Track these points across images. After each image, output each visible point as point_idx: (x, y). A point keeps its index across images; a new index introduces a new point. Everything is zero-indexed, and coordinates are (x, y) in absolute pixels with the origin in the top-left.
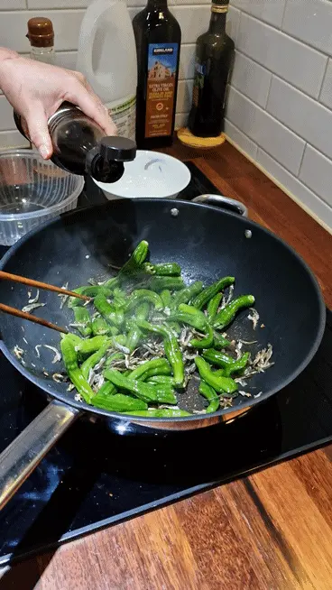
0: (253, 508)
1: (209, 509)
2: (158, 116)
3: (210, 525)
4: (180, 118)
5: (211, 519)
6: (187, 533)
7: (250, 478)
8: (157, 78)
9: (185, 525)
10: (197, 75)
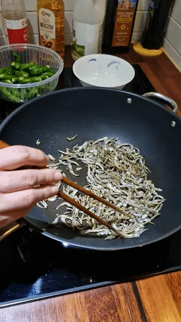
0: (135, 303)
1: (106, 298)
2: (121, 33)
3: (105, 310)
4: (136, 36)
5: (106, 305)
6: (90, 313)
7: (137, 282)
8: (123, 9)
9: (89, 307)
10: (150, 9)
